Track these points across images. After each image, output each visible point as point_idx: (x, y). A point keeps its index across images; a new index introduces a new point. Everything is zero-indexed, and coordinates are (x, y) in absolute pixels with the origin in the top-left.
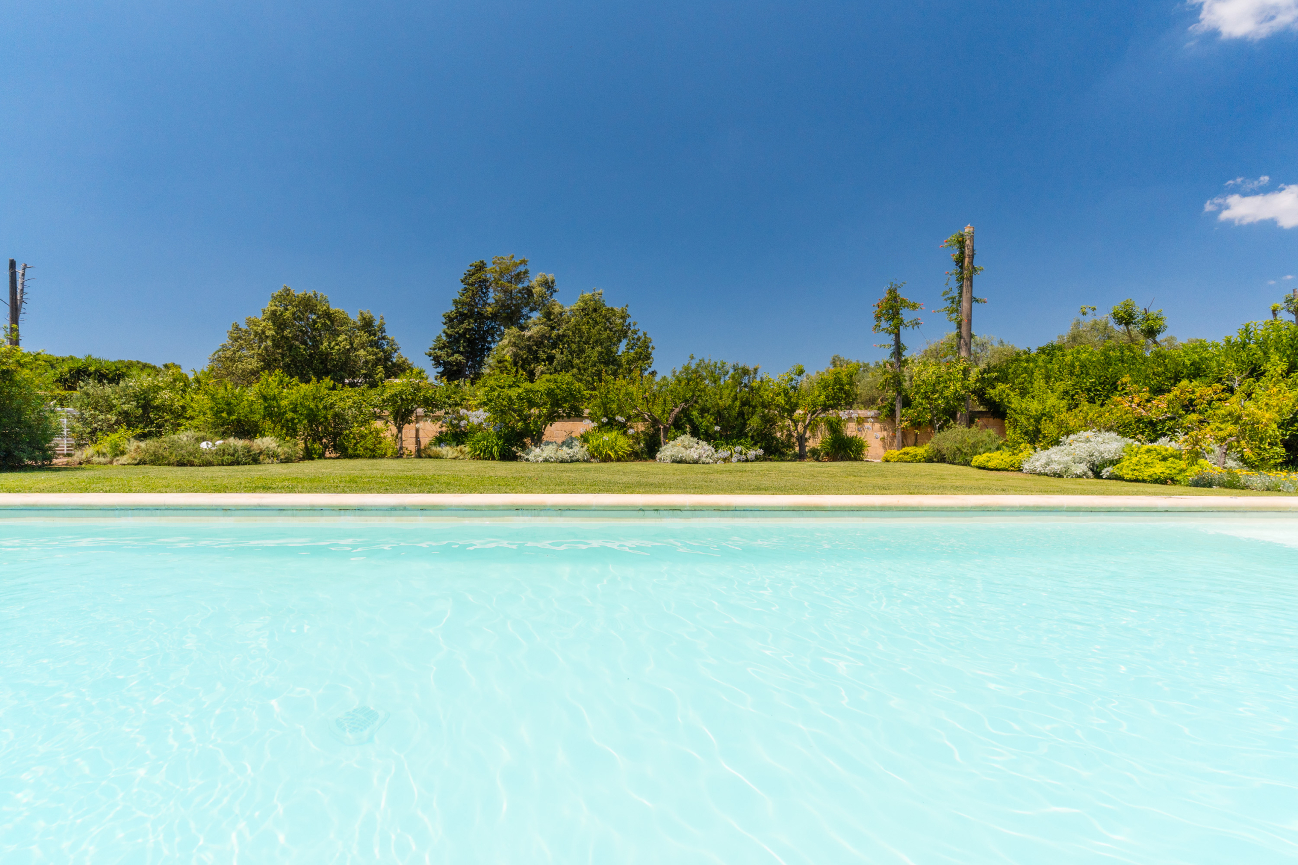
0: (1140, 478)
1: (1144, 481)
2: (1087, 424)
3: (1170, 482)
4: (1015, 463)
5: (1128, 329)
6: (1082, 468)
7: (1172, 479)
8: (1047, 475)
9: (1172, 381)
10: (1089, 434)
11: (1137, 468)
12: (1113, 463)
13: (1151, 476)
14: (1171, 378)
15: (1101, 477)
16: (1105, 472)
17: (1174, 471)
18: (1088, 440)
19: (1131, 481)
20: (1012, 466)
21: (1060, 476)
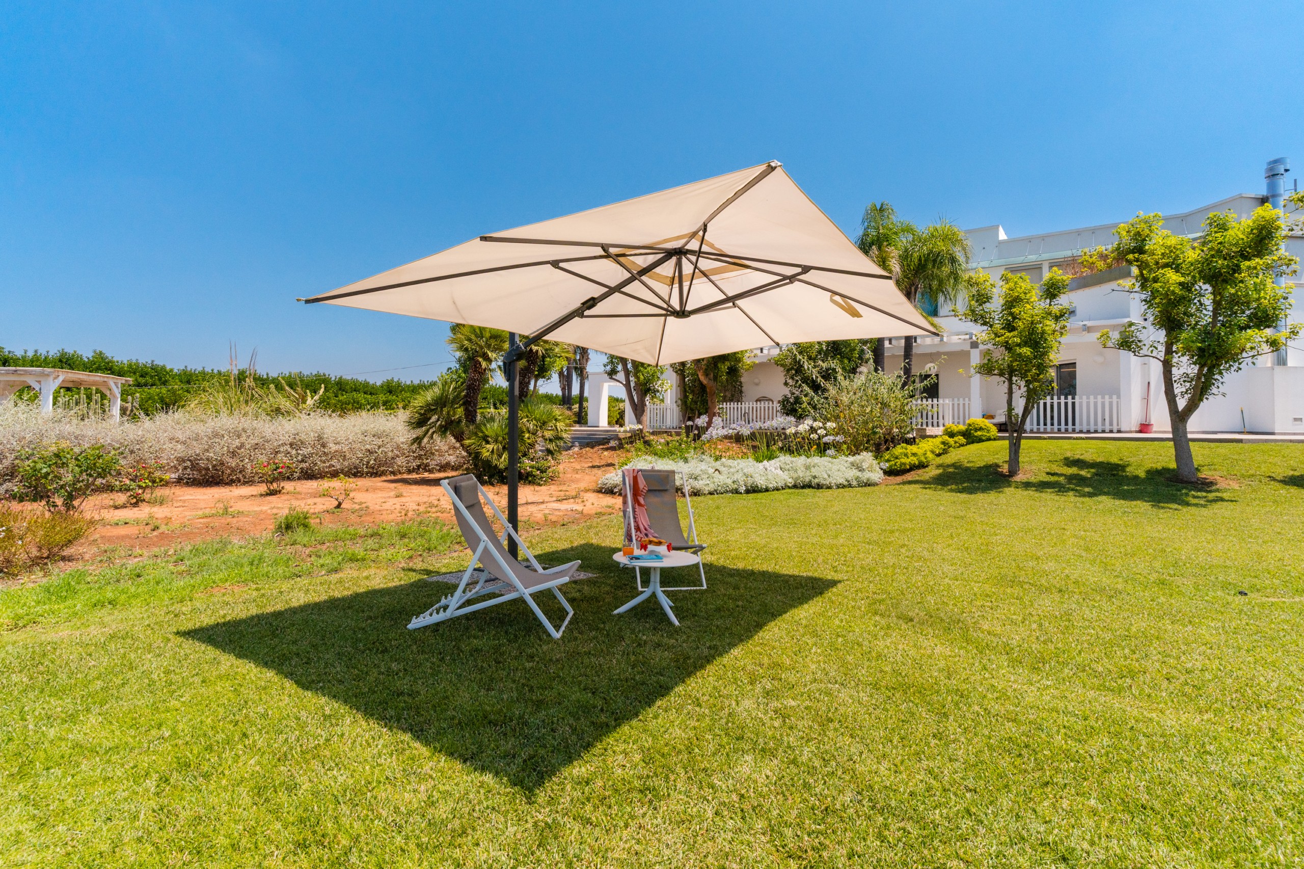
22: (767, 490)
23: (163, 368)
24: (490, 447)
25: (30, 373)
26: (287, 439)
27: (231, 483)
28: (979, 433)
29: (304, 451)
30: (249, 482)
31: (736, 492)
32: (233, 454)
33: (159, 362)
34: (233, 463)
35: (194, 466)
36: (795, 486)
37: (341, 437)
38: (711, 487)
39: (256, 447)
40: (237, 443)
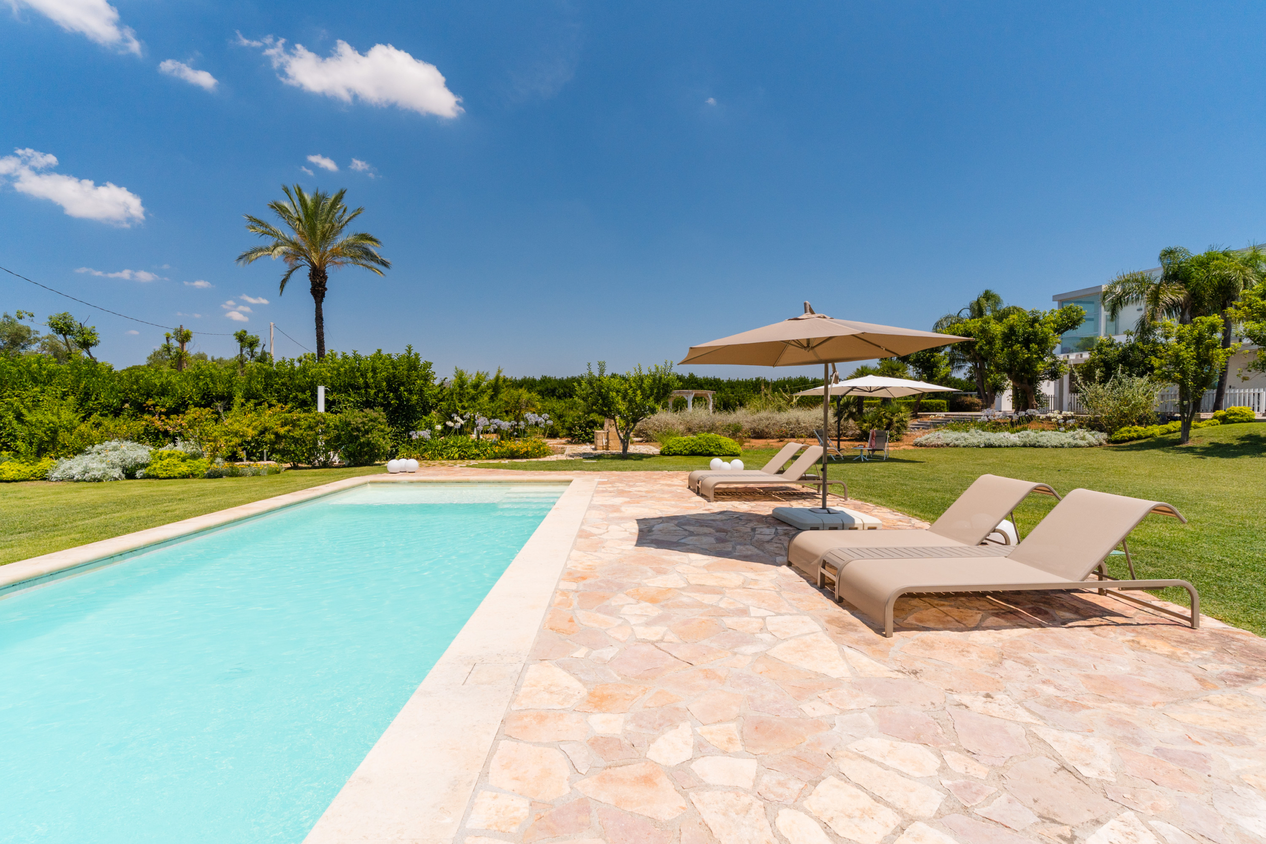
0: (172, 476)
1: (175, 478)
2: (109, 435)
3: (191, 476)
4: (36, 473)
5: (66, 339)
6: (117, 473)
7: (192, 474)
8: (85, 480)
9: (145, 397)
10: (114, 443)
11: (169, 468)
12: (144, 466)
13: (180, 474)
14: (144, 395)
15: (135, 478)
16: (139, 474)
17: (193, 468)
18: (115, 449)
19: (165, 478)
20: (32, 476)
21: (100, 481)
22: (1000, 446)
23: (719, 379)
24: (866, 425)
25: (683, 392)
26: (785, 421)
27: (766, 438)
28: (1232, 417)
29: (792, 426)
30: (773, 438)
31: (978, 446)
32: (767, 427)
33: (717, 377)
34: (767, 430)
35: (754, 432)
36: (1025, 446)
37: (806, 419)
38: (965, 444)
39: (774, 424)
40: (768, 422)
